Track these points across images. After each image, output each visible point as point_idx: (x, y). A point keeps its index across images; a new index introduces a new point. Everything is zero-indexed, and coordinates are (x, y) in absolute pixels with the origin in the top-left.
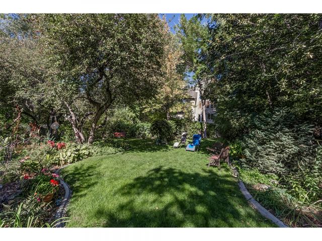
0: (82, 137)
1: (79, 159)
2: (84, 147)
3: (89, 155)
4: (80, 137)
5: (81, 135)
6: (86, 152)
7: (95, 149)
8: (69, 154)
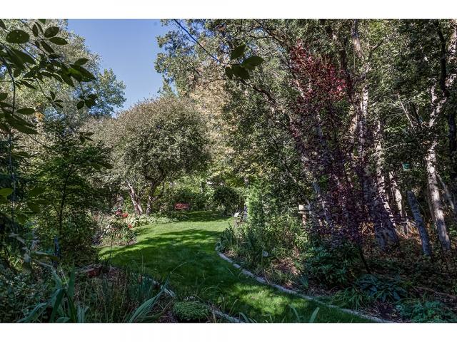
0: (141, 209)
1: (139, 226)
2: (142, 217)
3: (146, 223)
4: (138, 209)
5: (139, 207)
6: (145, 221)
7: (152, 219)
8: (132, 221)
